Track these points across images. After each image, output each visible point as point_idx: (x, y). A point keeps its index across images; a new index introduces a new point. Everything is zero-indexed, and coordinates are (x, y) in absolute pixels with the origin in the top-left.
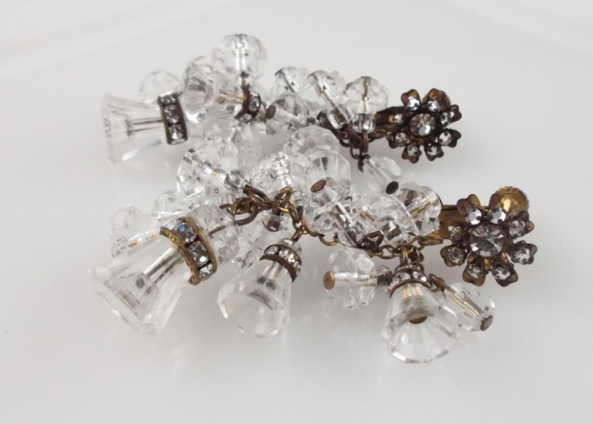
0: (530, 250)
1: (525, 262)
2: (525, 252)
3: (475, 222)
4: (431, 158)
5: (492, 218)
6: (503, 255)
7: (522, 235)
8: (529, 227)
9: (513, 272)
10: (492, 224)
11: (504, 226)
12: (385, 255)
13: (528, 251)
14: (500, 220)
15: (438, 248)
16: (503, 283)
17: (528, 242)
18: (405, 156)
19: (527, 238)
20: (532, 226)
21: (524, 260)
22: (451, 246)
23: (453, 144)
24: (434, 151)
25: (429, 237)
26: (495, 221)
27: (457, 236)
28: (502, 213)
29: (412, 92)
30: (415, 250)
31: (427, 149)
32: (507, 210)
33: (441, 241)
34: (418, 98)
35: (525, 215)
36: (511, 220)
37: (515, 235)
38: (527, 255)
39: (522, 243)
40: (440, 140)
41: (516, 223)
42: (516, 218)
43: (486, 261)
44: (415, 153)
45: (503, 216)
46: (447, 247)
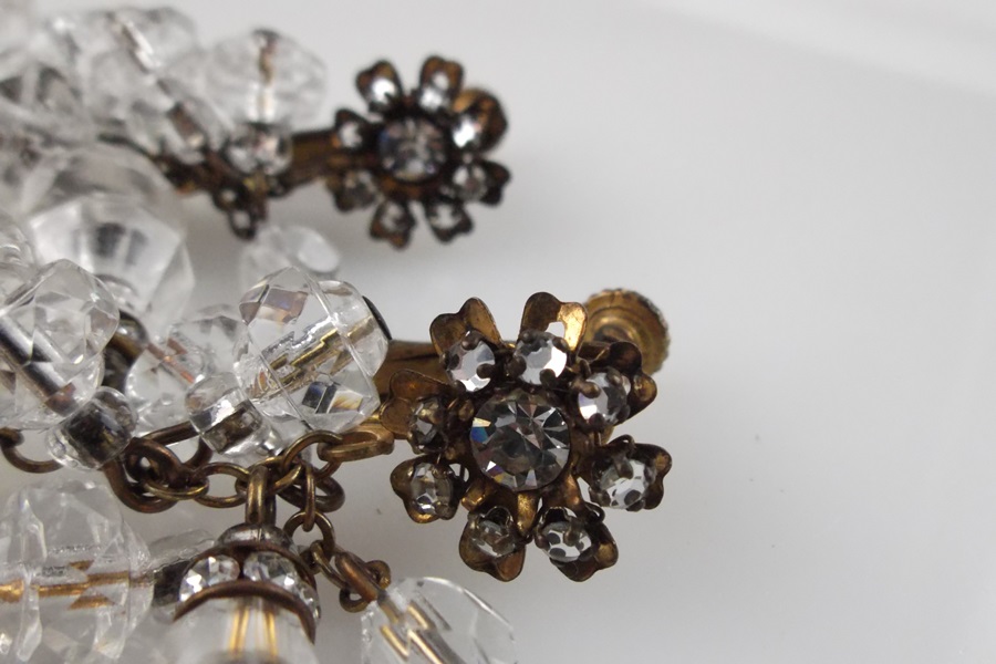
0: (648, 464)
1: (633, 503)
2: (628, 473)
3: (473, 384)
4: (445, 236)
5: (523, 367)
6: (570, 481)
7: (621, 419)
8: (642, 392)
9: (601, 535)
10: (528, 387)
11: (561, 391)
12: (212, 493)
13: (638, 468)
14: (547, 375)
15: (383, 465)
16: (578, 570)
17: (638, 440)
18: (377, 232)
19: (638, 428)
20: (650, 392)
21: (632, 495)
22: (416, 463)
23: (493, 197)
24: (445, 218)
25: (351, 436)
26: (532, 376)
27: (426, 428)
28: (556, 352)
29: (381, 69)
30: (302, 477)
31: (430, 213)
32: (573, 342)
33: (386, 448)
34: (395, 78)
35: (629, 356)
36: (584, 375)
37: (597, 417)
38: (637, 483)
39: (623, 444)
40: (458, 188)
41: (600, 381)
42: (599, 367)
43: (524, 504)
44: (398, 222)
45: (557, 362)
46: (403, 467)
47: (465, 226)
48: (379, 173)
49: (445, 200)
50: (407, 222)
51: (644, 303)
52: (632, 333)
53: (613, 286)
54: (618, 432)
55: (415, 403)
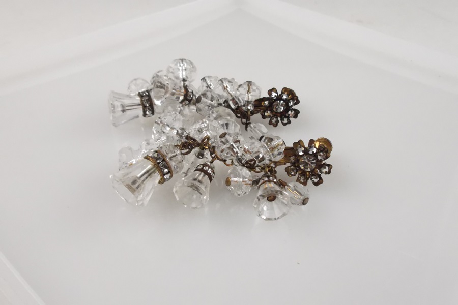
0: (329, 167)
1: (326, 173)
2: (326, 168)
3: (301, 153)
4: (285, 124)
5: (309, 151)
6: (316, 170)
7: (324, 160)
9: (321, 179)
10: (310, 154)
11: (315, 155)
12: (257, 171)
14: (313, 152)
15: (284, 167)
16: (316, 184)
17: (327, 163)
18: (270, 123)
19: (327, 161)
20: (329, 156)
22: (290, 166)
23: (295, 117)
24: (285, 121)
25: (279, 162)
26: (311, 152)
27: (293, 161)
28: (315, 149)
29: (274, 90)
30: (272, 168)
31: (282, 120)
32: (317, 147)
33: (285, 164)
34: (277, 92)
35: (326, 150)
36: (319, 152)
37: (321, 159)
38: (327, 170)
39: (325, 164)
40: (289, 115)
41: (321, 153)
42: (321, 151)
43: (308, 173)
44: (275, 122)
45: (315, 150)
46: (288, 167)
47: (289, 122)
48: (272, 111)
49: (286, 117)
50: (277, 122)
51: (328, 140)
52: (325, 146)
53: (322, 137)
54: (323, 162)
55: (290, 157)
